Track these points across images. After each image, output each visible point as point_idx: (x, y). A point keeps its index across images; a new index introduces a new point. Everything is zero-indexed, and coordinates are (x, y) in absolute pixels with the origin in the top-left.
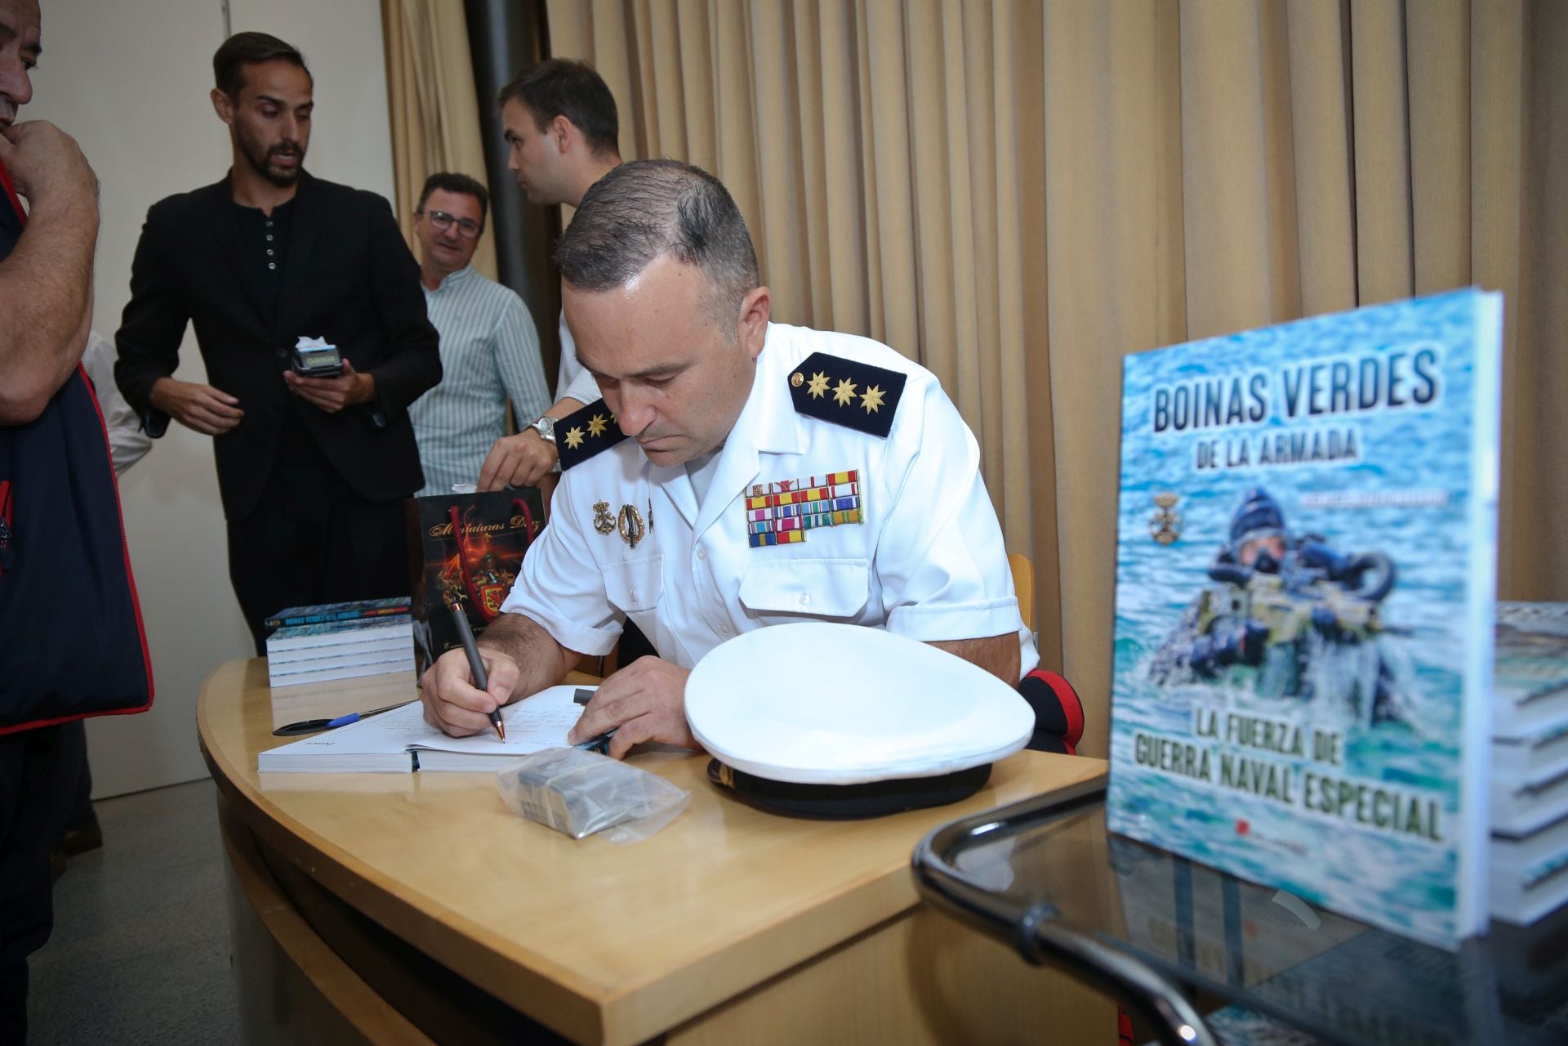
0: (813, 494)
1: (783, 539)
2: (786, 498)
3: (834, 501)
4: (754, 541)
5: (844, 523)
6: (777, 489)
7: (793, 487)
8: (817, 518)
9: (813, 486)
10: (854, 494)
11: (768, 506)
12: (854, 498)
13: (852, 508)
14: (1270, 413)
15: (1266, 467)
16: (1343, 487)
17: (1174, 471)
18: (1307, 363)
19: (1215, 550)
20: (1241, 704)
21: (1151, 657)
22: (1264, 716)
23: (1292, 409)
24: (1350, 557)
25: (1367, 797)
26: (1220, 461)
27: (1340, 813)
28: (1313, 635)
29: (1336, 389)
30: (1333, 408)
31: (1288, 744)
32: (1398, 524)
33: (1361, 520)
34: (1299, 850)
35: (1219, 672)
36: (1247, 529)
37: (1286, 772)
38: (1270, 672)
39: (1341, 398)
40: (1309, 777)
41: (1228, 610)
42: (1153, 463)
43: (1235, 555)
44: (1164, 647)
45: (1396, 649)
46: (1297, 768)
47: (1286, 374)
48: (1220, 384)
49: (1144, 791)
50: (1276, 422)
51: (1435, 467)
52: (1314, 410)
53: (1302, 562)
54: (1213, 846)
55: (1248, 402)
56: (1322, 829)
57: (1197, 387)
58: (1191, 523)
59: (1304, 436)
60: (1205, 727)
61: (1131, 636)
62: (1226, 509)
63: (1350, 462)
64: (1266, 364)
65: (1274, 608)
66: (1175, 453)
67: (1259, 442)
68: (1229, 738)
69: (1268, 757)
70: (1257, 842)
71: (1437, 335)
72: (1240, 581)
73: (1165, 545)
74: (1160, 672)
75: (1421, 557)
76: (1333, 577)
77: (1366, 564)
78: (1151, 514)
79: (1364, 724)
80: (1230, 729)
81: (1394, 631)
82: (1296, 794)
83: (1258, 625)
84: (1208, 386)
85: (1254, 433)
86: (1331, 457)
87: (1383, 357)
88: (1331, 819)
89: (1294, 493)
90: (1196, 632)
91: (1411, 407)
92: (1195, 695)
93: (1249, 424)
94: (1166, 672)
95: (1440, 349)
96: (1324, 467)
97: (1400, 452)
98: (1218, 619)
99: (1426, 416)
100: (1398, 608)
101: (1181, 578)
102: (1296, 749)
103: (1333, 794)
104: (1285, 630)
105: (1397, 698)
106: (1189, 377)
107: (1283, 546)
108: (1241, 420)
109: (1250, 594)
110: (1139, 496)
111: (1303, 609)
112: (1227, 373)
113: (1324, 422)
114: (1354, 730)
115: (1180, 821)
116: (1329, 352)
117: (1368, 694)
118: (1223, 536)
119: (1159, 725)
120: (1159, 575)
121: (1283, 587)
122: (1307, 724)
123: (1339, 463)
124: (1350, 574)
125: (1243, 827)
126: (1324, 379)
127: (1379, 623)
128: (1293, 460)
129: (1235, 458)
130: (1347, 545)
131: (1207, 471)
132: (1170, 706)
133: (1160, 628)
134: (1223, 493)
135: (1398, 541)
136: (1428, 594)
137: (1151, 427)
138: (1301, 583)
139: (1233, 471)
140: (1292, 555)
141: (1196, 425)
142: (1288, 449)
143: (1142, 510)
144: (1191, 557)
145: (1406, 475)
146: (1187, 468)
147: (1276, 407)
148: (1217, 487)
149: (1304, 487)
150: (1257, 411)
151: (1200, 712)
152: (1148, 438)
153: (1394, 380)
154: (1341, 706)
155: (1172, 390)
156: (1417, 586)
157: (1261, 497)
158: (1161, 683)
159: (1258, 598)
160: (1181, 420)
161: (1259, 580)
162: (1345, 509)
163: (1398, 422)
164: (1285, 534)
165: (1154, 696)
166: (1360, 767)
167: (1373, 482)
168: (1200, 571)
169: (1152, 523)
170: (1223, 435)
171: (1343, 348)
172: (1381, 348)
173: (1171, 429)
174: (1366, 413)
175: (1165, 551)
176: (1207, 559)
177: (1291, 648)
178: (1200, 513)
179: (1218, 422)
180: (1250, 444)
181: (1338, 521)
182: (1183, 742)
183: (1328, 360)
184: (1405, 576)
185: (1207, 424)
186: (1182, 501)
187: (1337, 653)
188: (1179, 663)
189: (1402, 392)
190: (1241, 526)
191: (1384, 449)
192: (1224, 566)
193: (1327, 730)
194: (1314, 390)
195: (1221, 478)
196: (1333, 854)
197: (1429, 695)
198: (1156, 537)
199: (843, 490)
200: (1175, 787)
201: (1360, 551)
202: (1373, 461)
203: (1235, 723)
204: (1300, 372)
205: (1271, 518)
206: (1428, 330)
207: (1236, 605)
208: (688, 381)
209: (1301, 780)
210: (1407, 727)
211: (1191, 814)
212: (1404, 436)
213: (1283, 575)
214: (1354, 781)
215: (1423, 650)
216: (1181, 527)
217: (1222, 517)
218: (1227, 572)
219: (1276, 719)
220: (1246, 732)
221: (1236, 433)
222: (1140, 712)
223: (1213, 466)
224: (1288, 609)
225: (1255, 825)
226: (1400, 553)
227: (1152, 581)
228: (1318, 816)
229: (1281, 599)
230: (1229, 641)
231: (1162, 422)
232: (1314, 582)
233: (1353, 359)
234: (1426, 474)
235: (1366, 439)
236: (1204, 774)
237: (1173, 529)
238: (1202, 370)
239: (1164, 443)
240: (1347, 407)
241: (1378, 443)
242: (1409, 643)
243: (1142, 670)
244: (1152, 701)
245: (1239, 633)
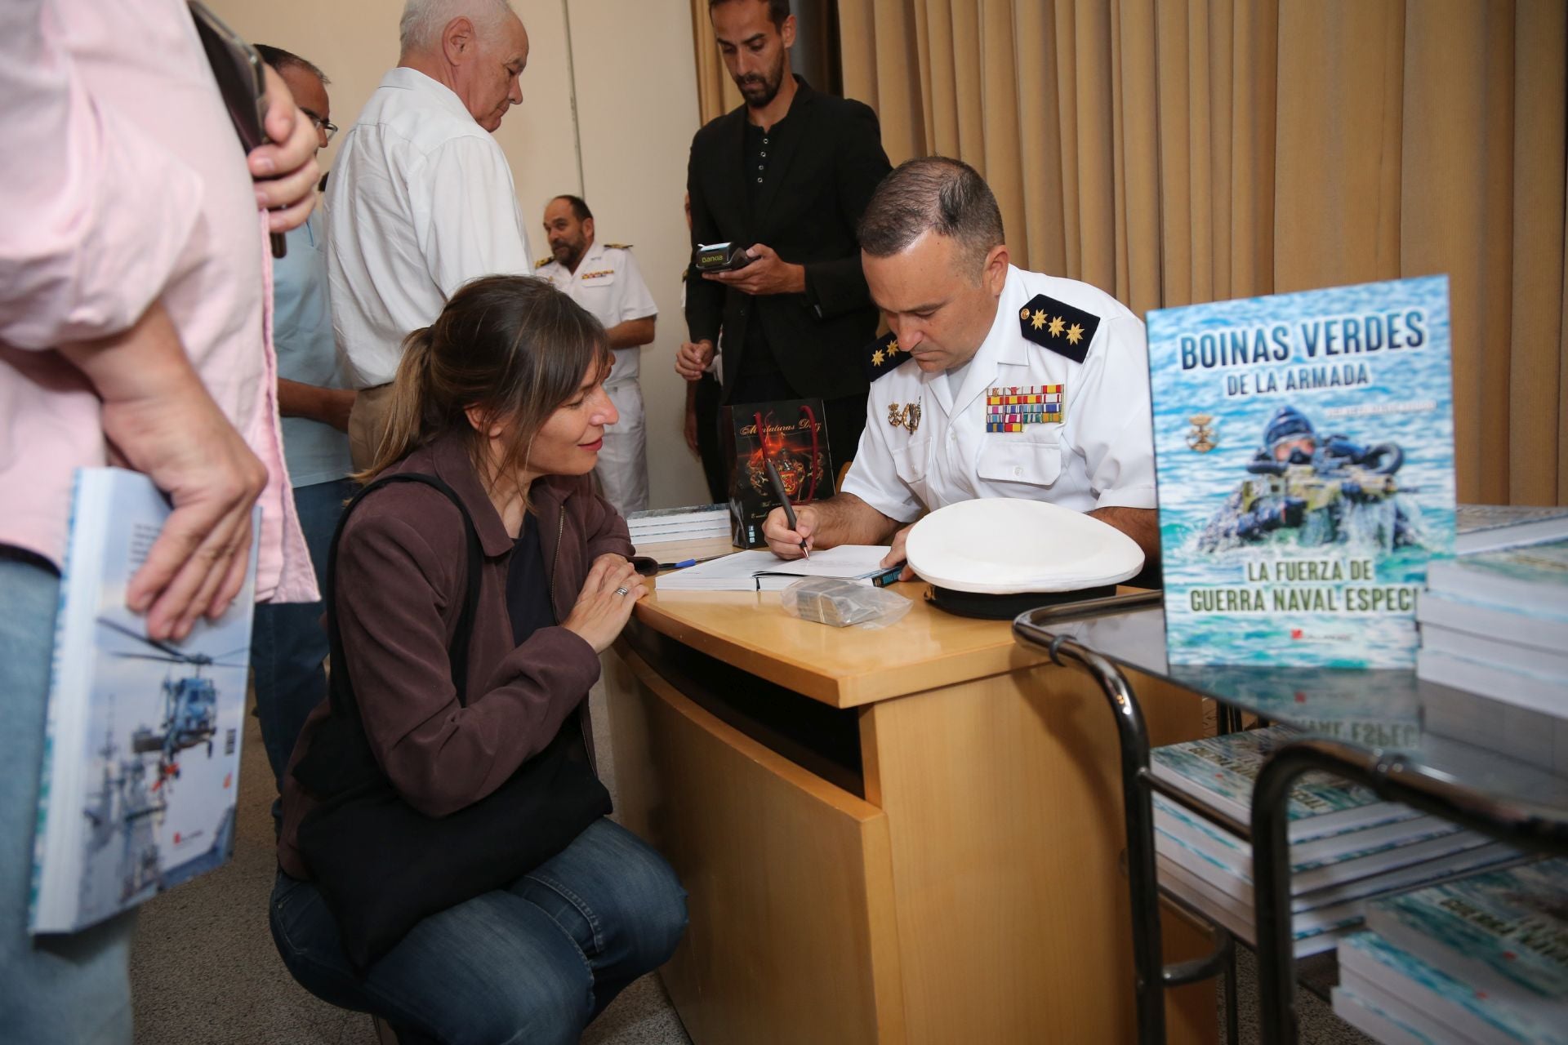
0: (1032, 399)
1: (1009, 429)
2: (1013, 400)
3: (1045, 406)
4: (990, 428)
5: (1049, 422)
6: (1008, 392)
7: (1019, 392)
8: (1032, 416)
9: (1032, 393)
10: (1058, 402)
11: (1001, 404)
12: (1058, 405)
13: (1056, 412)
14: (1292, 354)
15: (1291, 391)
16: (1359, 402)
17: (1207, 398)
18: (1322, 320)
19: (1253, 452)
20: (1286, 554)
21: (1199, 534)
22: (1307, 559)
23: (1312, 351)
24: (1368, 448)
25: (1394, 595)
26: (1250, 389)
27: (1374, 608)
28: (1342, 499)
29: (1347, 338)
30: (1347, 350)
31: (1329, 573)
32: (1403, 424)
33: (1375, 423)
34: (1345, 638)
35: (1265, 536)
36: (1279, 436)
37: (1329, 592)
38: (1309, 530)
39: (1352, 344)
40: (1348, 591)
41: (1269, 493)
42: (1185, 393)
43: (1270, 454)
44: (1210, 526)
45: (1406, 502)
46: (1338, 587)
47: (1304, 327)
48: (1244, 334)
49: (1203, 629)
50: (1298, 360)
51: (1426, 386)
52: (1330, 352)
53: (1329, 454)
54: (1271, 652)
55: (1272, 346)
56: (1362, 621)
57: (1222, 336)
58: (1226, 435)
59: (1323, 371)
60: (1256, 574)
61: (1176, 522)
62: (1260, 423)
63: (1362, 385)
64: (1285, 319)
65: (1308, 487)
66: (1205, 385)
67: (1285, 374)
68: (1278, 578)
69: (1314, 585)
70: (1310, 641)
71: (1422, 303)
72: (1278, 472)
73: (1204, 452)
74: (1210, 544)
75: (1421, 443)
76: (1355, 462)
77: (1381, 451)
78: (1186, 431)
79: (1388, 551)
80: (1279, 572)
81: (1406, 491)
82: (1340, 604)
83: (1295, 500)
84: (1233, 336)
85: (1280, 369)
86: (1347, 383)
87: (1383, 316)
88: (1369, 613)
89: (1319, 408)
90: (1239, 511)
91: (1406, 349)
92: (1246, 555)
93: (1273, 362)
94: (1216, 543)
95: (1424, 311)
96: (1342, 390)
97: (1400, 378)
98: (1260, 499)
99: (1417, 355)
100: (1406, 476)
101: (1222, 475)
102: (1337, 575)
103: (1369, 598)
104: (1321, 500)
105: (1411, 531)
106: (1215, 328)
107: (1313, 445)
108: (1267, 359)
109: (1287, 480)
110: (1172, 418)
111: (1334, 485)
112: (1251, 325)
113: (1340, 360)
114: (1381, 555)
115: (1239, 642)
116: (1339, 312)
117: (1389, 532)
118: (1259, 442)
119: (1211, 581)
120: (1199, 475)
121: (1315, 472)
122: (1343, 558)
123: (1354, 386)
124: (1370, 459)
125: (1297, 634)
126: (1337, 331)
127: (1393, 488)
128: (1314, 386)
129: (1264, 386)
130: (1364, 440)
131: (1238, 397)
132: (1222, 566)
133: (1206, 513)
134: (1255, 411)
135: (1404, 434)
136: (1427, 465)
137: (1180, 365)
138: (1331, 468)
139: (1261, 396)
140: (1321, 450)
141: (1224, 363)
142: (1311, 379)
143: (1177, 428)
144: (1229, 459)
145: (1406, 392)
146: (1219, 395)
147: (1297, 349)
148: (1249, 408)
149: (1326, 404)
150: (1281, 353)
151: (1250, 566)
152: (1177, 374)
153: (1392, 332)
154: (1369, 542)
155: (1198, 338)
156: (1419, 461)
157: (1289, 412)
158: (1211, 551)
159: (1293, 482)
160: (1209, 360)
161: (1293, 469)
162: (1361, 417)
163: (1398, 359)
164: (1314, 437)
165: (1205, 561)
166: (1388, 577)
167: (1382, 398)
168: (1240, 468)
169: (1188, 438)
170: (1251, 370)
171: (1352, 310)
172: (1382, 310)
173: (1199, 366)
174: (1372, 353)
175: (1204, 457)
176: (1247, 458)
177: (1326, 512)
178: (1235, 427)
179: (1245, 361)
180: (1276, 376)
181: (1357, 425)
182: (1237, 589)
183: (1341, 318)
184: (1410, 456)
185: (1234, 362)
186: (1216, 420)
187: (1364, 510)
188: (1227, 535)
189: (1399, 339)
190: (1274, 434)
191: (1388, 376)
192: (1261, 463)
193: (1360, 559)
194: (1329, 339)
195: (1253, 401)
196: (1372, 634)
197: (1432, 526)
198: (1193, 448)
199: (1051, 398)
200: (1233, 620)
201: (1375, 443)
202: (1380, 384)
203: (1283, 567)
204: (1316, 326)
205: (1301, 427)
206: (1416, 299)
207: (1275, 489)
208: (945, 314)
209: (1343, 594)
210: (1420, 547)
211: (1249, 636)
212: (1404, 367)
213: (1315, 463)
214: (1383, 587)
215: (1427, 500)
216: (1217, 438)
217: (1257, 430)
218: (1264, 466)
219: (1318, 559)
220: (1294, 572)
221: (1263, 369)
222: (1192, 575)
223: (1243, 393)
224: (1321, 486)
225: (1306, 631)
226: (1404, 442)
227: (1193, 480)
228: (1359, 613)
229: (1314, 480)
230: (1272, 513)
231: (1190, 361)
232: (1341, 466)
233: (1360, 318)
234: (1420, 391)
235: (1374, 371)
236: (1260, 606)
237: (1210, 440)
238: (1226, 323)
239: (1194, 377)
240: (1358, 349)
241: (1384, 373)
242: (1416, 497)
243: (1191, 544)
244: (1206, 565)
245: (1281, 506)
